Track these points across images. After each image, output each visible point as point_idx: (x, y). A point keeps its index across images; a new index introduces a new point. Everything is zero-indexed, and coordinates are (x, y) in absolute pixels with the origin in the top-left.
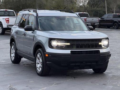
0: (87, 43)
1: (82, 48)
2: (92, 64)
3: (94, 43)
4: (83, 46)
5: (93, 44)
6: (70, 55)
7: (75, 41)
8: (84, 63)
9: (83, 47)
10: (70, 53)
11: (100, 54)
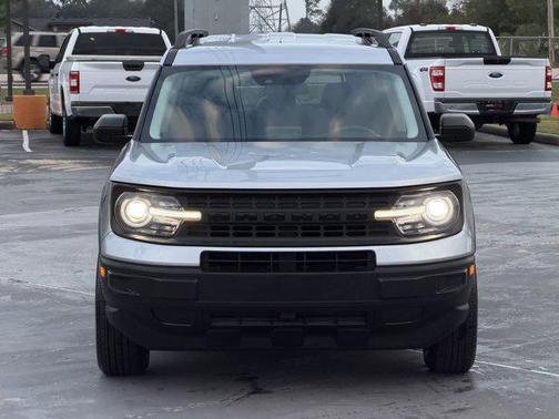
0: (299, 211)
1: (272, 235)
2: (341, 323)
3: (344, 210)
4: (273, 228)
5: (337, 218)
6: (200, 271)
7: (231, 201)
8: (288, 320)
9: (277, 231)
10: (196, 261)
11: (377, 270)
